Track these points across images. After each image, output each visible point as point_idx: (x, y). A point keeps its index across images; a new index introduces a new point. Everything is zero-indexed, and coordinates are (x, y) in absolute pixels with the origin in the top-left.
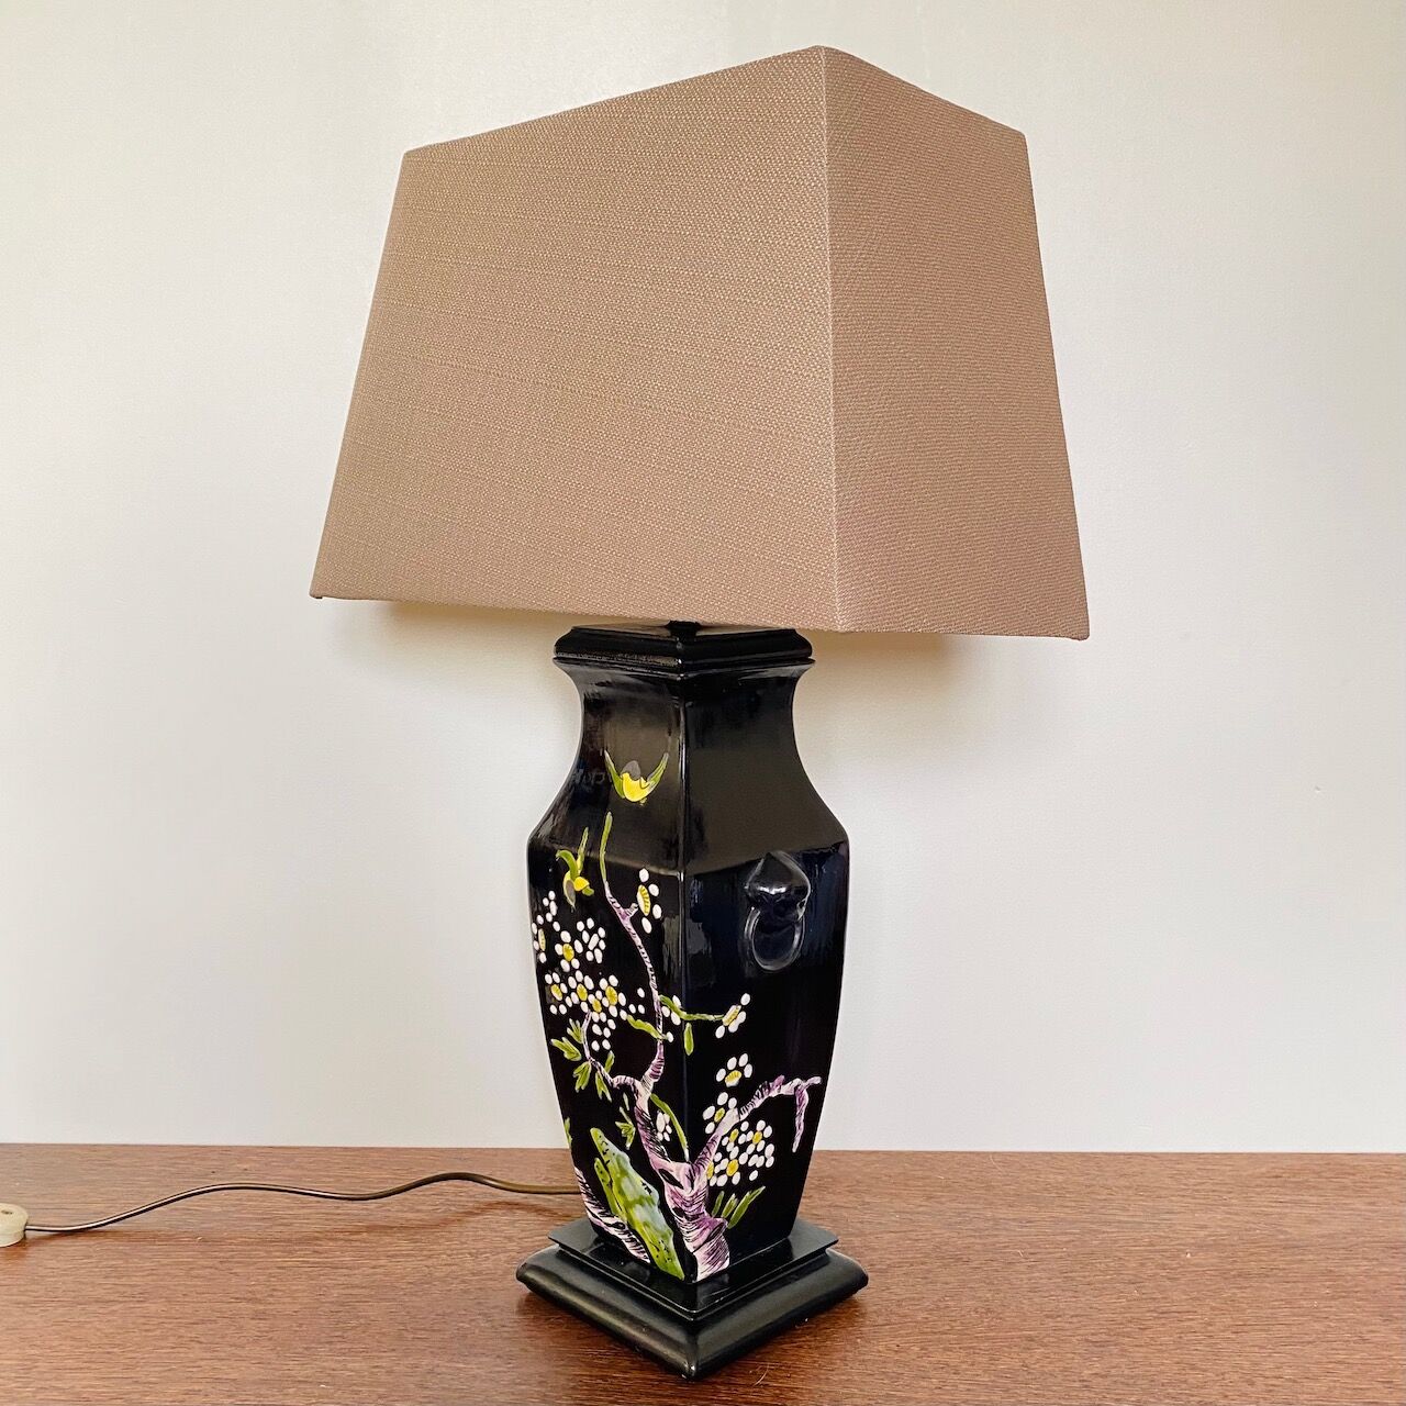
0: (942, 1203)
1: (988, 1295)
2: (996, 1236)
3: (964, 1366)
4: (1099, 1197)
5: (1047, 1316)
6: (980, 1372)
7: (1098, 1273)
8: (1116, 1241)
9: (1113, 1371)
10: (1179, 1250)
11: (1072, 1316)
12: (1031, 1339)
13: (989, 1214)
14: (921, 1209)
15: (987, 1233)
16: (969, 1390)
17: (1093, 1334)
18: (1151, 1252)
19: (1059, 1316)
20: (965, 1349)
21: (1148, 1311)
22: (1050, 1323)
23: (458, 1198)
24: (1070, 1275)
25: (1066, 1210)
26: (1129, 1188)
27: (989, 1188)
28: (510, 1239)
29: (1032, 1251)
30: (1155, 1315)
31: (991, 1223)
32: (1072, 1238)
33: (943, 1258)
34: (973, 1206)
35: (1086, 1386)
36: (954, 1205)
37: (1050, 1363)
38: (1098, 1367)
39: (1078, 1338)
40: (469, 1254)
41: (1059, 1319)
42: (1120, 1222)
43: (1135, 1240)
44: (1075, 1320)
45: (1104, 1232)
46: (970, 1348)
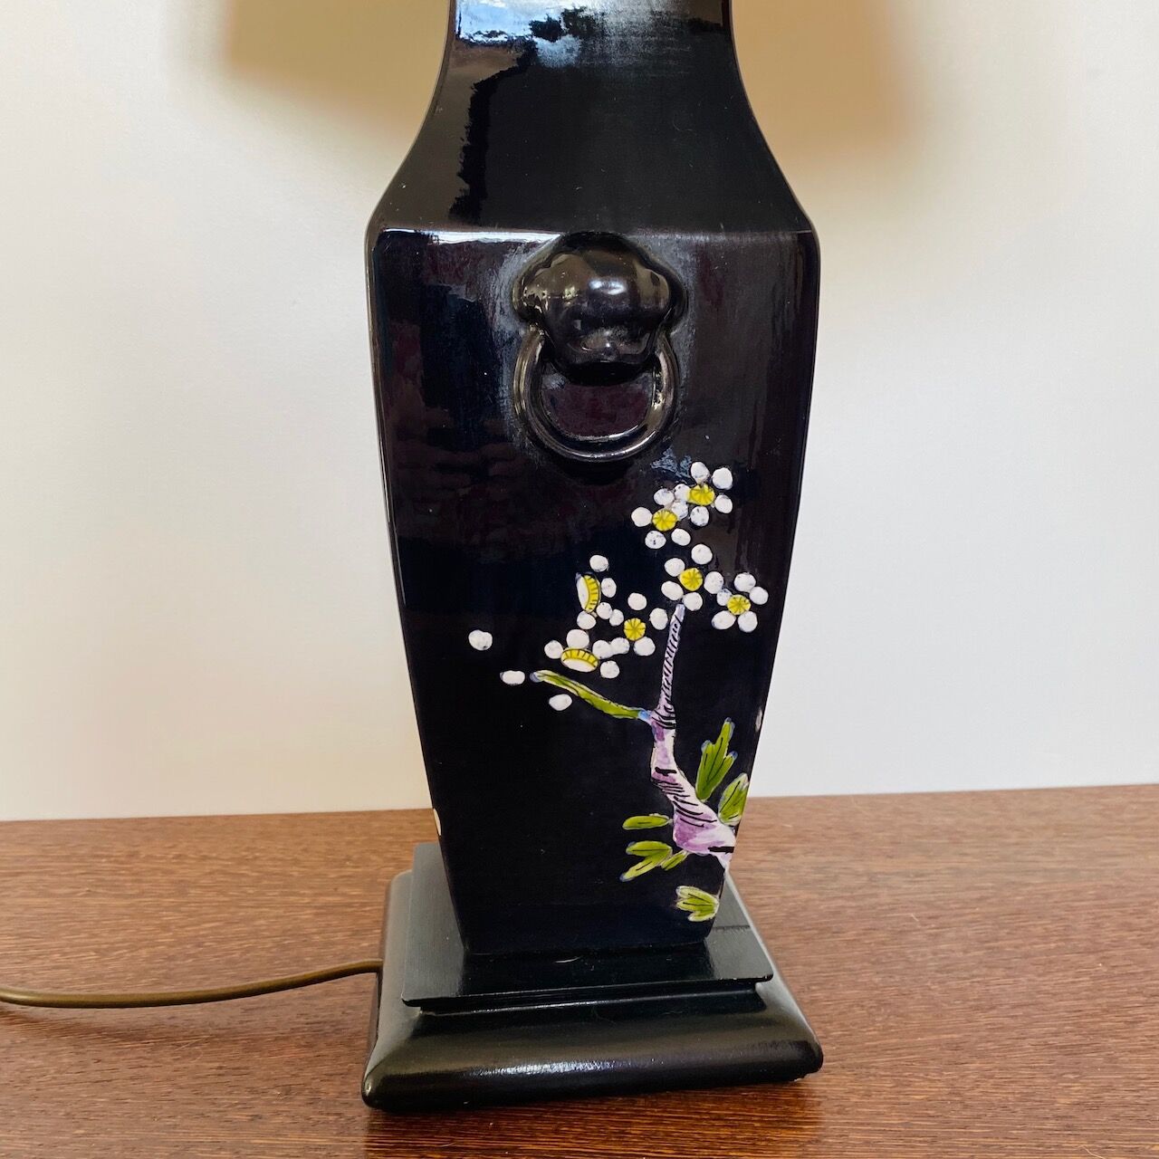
0: (792, 857)
1: (877, 980)
2: (876, 895)
3: (854, 1099)
4: (1008, 841)
5: (977, 1008)
6: (882, 1108)
7: (1036, 940)
8: (1047, 896)
9: (1107, 1097)
10: (1143, 904)
11: (1014, 1007)
12: (956, 1047)
13: (861, 869)
14: (763, 865)
15: (860, 892)
16: (867, 1143)
17: (1056, 1034)
18: (1102, 907)
19: (993, 1008)
20: (850, 1067)
21: (1130, 994)
22: (982, 1019)
23: (116, 877)
24: (992, 944)
25: (969, 859)
26: (1045, 828)
27: (856, 836)
28: (165, 927)
29: (931, 913)
30: (1142, 999)
31: (865, 879)
32: (984, 893)
33: (802, 929)
34: (837, 859)
35: (1069, 1127)
36: (811, 858)
37: (997, 1086)
38: (1078, 1092)
39: (1033, 1041)
40: (96, 951)
41: (995, 1012)
42: (1046, 870)
43: (1076, 892)
44: (1020, 1012)
45: (1028, 885)
46: (861, 1066)
